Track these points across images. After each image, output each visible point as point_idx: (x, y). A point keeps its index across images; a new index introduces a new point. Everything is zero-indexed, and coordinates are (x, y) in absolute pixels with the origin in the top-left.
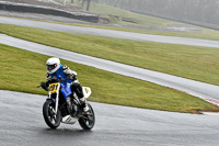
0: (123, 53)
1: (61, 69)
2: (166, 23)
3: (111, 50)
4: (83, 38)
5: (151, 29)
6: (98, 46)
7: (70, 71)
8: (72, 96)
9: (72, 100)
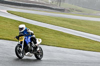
0: (76, 25)
1: (26, 30)
2: (95, 12)
3: (71, 24)
4: (58, 19)
5: (88, 15)
6: (65, 22)
7: (30, 31)
8: (31, 43)
9: (31, 45)
